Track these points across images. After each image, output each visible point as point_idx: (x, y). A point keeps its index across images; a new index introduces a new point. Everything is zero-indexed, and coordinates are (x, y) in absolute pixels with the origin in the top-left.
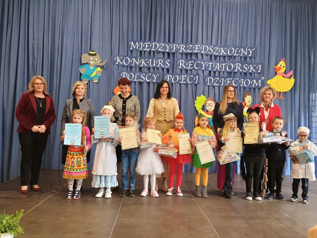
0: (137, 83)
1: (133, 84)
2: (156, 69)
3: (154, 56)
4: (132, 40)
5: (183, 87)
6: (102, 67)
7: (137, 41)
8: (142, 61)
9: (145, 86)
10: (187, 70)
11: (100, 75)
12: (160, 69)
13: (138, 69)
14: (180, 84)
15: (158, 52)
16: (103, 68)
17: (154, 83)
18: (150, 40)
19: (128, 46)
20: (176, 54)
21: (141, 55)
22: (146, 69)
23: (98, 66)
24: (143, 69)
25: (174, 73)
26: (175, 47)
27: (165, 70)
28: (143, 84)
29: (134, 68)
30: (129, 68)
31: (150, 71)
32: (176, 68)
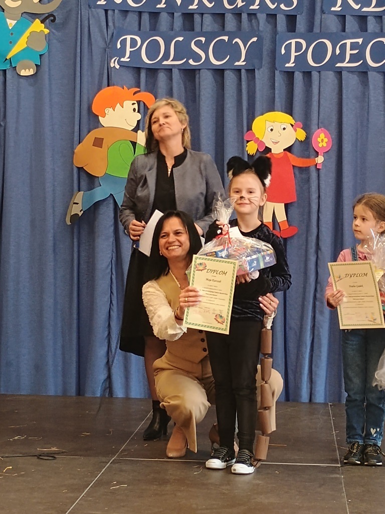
0: (176, 74)
1: (162, 77)
2: (244, 16)
5: (351, 83)
9: (206, 82)
10: (362, 19)
11: (42, 48)
12: (262, 17)
13: (178, 22)
14: (339, 73)
17: (238, 71)
22: (208, 19)
23: (34, 16)
24: (197, 18)
25: (316, 30)
27: (281, 21)
28: (197, 76)
29: (164, 17)
30: (146, 17)
31: (223, 26)
32: (323, 12)
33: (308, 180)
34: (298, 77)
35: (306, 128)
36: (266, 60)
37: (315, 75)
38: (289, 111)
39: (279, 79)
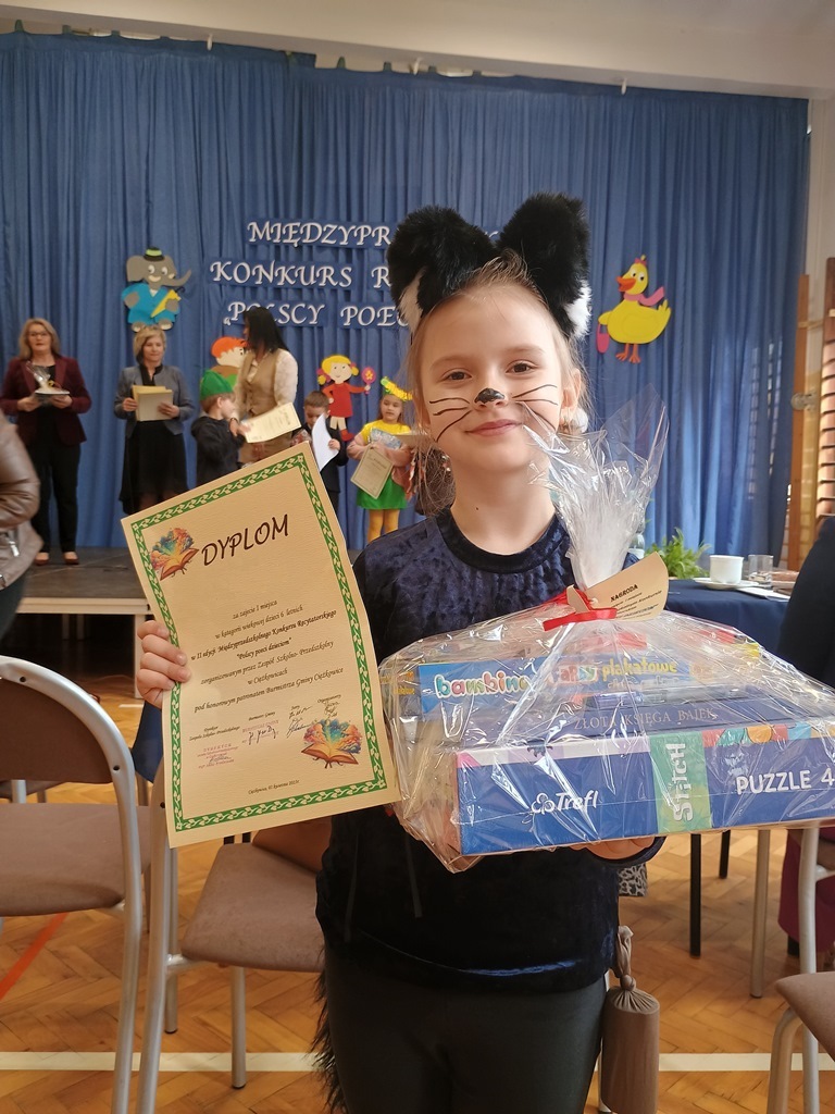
2: (316, 291)
3: (311, 258)
4: (254, 218)
5: (388, 336)
6: (180, 290)
7: (267, 219)
8: (280, 272)
11: (176, 310)
12: (327, 291)
13: (271, 294)
14: (380, 329)
15: (322, 247)
16: (184, 291)
17: (312, 327)
18: (299, 217)
19: (245, 234)
20: (366, 251)
21: (277, 258)
22: (291, 292)
23: (169, 288)
24: (283, 291)
25: (364, 300)
26: (363, 231)
27: (341, 295)
29: (261, 290)
30: (248, 291)
31: (301, 297)
32: (368, 288)
33: (360, 402)
34: (353, 332)
35: (359, 366)
36: (330, 320)
37: (363, 331)
38: (347, 355)
39: (340, 333)
